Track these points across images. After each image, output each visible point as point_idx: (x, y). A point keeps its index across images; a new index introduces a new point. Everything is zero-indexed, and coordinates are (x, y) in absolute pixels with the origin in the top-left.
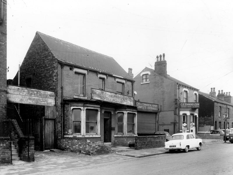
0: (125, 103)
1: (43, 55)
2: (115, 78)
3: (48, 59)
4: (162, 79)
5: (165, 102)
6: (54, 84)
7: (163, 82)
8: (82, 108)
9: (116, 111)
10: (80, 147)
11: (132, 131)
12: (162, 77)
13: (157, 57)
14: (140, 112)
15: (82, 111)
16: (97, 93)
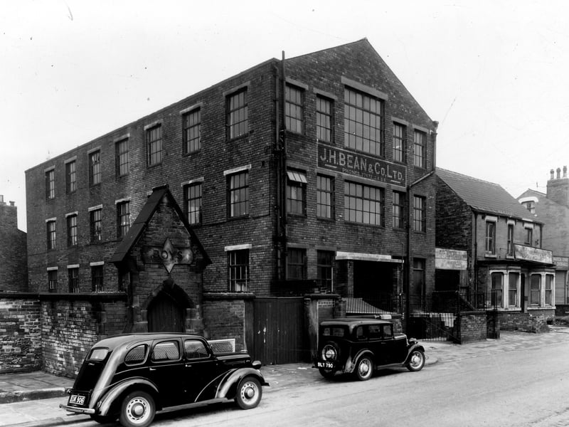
0: (544, 261)
1: (441, 199)
2: (524, 222)
3: (451, 205)
4: (561, 211)
5: (567, 250)
6: (464, 240)
7: (564, 216)
8: (504, 271)
9: (529, 272)
10: (517, 323)
11: (548, 301)
12: (563, 207)
13: (552, 172)
14: (558, 272)
15: (505, 276)
16: (519, 250)
